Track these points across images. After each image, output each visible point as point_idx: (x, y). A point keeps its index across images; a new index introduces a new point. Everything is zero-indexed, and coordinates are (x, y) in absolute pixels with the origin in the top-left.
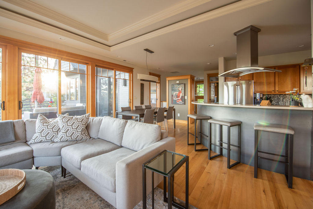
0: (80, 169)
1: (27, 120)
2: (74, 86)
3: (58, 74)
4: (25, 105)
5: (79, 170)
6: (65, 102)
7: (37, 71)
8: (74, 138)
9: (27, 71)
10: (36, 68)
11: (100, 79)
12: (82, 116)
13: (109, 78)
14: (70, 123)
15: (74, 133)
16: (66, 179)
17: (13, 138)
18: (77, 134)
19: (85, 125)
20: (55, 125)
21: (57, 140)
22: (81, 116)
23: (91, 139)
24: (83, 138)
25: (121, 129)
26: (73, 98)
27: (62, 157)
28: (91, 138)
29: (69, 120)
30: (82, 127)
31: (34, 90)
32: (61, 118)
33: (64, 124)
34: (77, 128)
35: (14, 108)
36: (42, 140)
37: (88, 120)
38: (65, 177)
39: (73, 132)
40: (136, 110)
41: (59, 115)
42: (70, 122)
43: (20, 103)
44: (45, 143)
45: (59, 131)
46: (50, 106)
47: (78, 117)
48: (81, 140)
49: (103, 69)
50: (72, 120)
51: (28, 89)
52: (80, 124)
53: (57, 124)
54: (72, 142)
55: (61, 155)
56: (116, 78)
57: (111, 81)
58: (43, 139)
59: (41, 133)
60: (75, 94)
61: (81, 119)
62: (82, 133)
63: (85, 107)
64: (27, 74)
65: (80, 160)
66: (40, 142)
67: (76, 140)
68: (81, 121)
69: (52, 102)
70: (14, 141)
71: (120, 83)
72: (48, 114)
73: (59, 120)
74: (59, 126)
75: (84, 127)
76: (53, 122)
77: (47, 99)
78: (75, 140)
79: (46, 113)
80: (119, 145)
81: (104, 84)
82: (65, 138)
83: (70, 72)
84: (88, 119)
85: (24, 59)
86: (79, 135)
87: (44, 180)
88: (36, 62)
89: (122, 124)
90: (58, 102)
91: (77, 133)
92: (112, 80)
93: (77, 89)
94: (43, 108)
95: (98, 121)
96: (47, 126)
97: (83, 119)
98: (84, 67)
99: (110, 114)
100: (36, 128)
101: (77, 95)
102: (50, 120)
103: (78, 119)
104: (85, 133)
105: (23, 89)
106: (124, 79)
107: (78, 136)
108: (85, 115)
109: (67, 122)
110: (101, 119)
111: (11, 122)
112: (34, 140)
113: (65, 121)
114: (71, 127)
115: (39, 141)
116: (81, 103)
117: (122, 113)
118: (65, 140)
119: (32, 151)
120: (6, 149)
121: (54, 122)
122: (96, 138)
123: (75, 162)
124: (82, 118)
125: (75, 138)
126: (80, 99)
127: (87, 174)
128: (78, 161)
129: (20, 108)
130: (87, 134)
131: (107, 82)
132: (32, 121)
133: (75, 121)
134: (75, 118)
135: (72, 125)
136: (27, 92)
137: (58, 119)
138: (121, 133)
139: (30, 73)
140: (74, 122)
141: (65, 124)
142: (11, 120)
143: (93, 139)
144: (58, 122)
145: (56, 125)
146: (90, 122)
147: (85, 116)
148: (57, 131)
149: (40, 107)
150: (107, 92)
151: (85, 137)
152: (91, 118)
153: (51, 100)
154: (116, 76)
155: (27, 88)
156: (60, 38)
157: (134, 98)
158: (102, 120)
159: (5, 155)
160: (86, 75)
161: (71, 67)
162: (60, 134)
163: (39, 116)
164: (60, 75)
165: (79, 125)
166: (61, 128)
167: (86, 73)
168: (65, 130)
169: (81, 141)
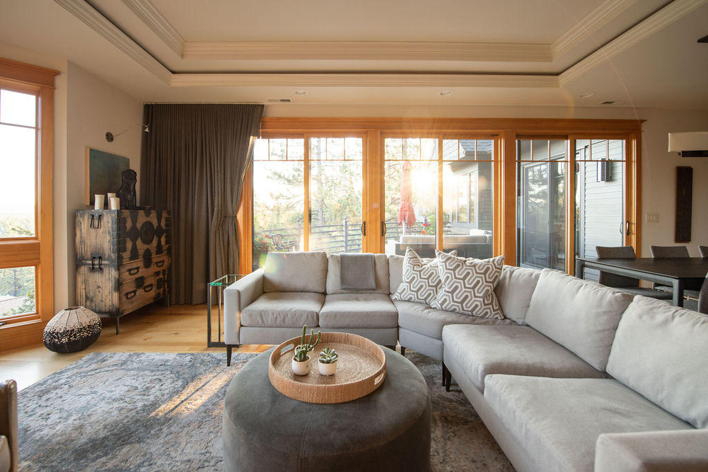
0: (482, 392)
1: (392, 256)
2: (465, 191)
3: (437, 167)
4: (390, 228)
5: (479, 393)
6: (449, 225)
7: (405, 168)
8: (468, 309)
9: (392, 170)
10: (404, 162)
11: (527, 169)
12: (485, 260)
13: (554, 163)
14: (460, 273)
15: (467, 297)
16: (449, 395)
17: (373, 285)
18: (475, 301)
19: (492, 282)
20: (433, 273)
21: (436, 304)
22: (482, 261)
23: (508, 321)
24: (487, 313)
25: (605, 318)
26: (465, 217)
27: (443, 344)
28: (505, 318)
29: (458, 266)
30: (487, 288)
31: (402, 202)
32: (444, 260)
33: (448, 273)
34: (474, 288)
35: (376, 233)
36: (411, 298)
37: (500, 273)
38: (448, 390)
39: (466, 294)
40: (656, 259)
41: (439, 254)
42: (461, 270)
43: (383, 224)
44: (416, 306)
45: (439, 286)
46: (423, 233)
47: (477, 261)
48: (482, 317)
49: (536, 141)
50: (465, 267)
51: (394, 202)
52: (481, 278)
53: (436, 270)
54: (463, 317)
55: (442, 340)
56: (578, 158)
57: (560, 172)
58: (414, 298)
59: (410, 283)
60: (468, 209)
61: (484, 266)
62: (486, 302)
63: (491, 238)
64: (392, 176)
65: (481, 369)
66: (409, 301)
67: (473, 316)
68: (482, 271)
69: (426, 225)
70: (374, 290)
71: (590, 173)
72: (421, 247)
73: (439, 264)
74: (439, 276)
75: (490, 288)
76: (429, 265)
77: (420, 219)
78: (470, 313)
79: (418, 245)
80: (597, 367)
81: (534, 182)
82: (449, 304)
83: (459, 161)
84: (501, 269)
85: (389, 151)
86: (479, 303)
87: (413, 385)
88: (404, 152)
89: (610, 303)
90: (437, 224)
91: (474, 299)
92: (562, 168)
93: (472, 197)
94: (413, 235)
95: (525, 277)
96: (420, 271)
97: (488, 269)
98: (488, 146)
99: (553, 262)
100: (404, 273)
101: (471, 211)
102: (425, 260)
103: (476, 268)
104: (491, 303)
105: (387, 201)
106: (603, 161)
107: (477, 306)
108: (491, 259)
109: (454, 270)
110: (534, 275)
111: (372, 257)
112: (400, 294)
113: (450, 268)
114: (462, 281)
115: (407, 299)
116: (479, 228)
117: (599, 266)
118: (450, 308)
119: (396, 315)
120: (366, 300)
121: (431, 266)
122: (520, 322)
123: (471, 367)
124: (486, 266)
125: (470, 309)
126: (479, 220)
127: (499, 415)
128: (478, 370)
129: (383, 233)
130: (496, 306)
131: (546, 175)
132: (397, 258)
133: (470, 271)
134: (471, 263)
135: (464, 279)
136: (392, 207)
137: (438, 260)
138: (604, 330)
139: (396, 173)
140: (468, 273)
141: (451, 273)
142: (372, 254)
143: (511, 324)
144: (437, 267)
145: (435, 274)
146: (504, 278)
147: (493, 261)
148: (436, 286)
149: (410, 233)
150: (544, 202)
151: (493, 313)
152: (507, 268)
153: (426, 220)
154: (576, 154)
155: (393, 199)
156: (441, 94)
157: (645, 218)
158: (537, 277)
159: (362, 310)
160: (493, 163)
161: (462, 150)
162: (441, 292)
163: (407, 250)
164: (441, 170)
165: (478, 282)
166: (443, 282)
167: (493, 159)
168: (450, 288)
169: (484, 320)
